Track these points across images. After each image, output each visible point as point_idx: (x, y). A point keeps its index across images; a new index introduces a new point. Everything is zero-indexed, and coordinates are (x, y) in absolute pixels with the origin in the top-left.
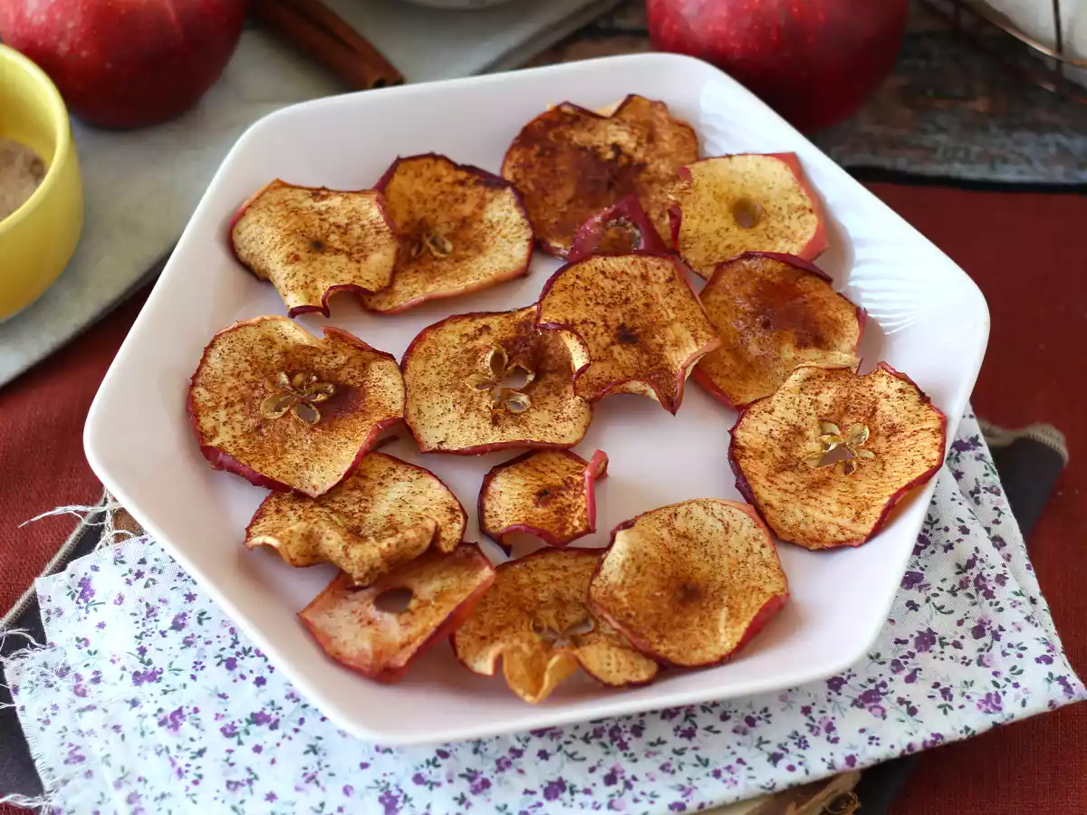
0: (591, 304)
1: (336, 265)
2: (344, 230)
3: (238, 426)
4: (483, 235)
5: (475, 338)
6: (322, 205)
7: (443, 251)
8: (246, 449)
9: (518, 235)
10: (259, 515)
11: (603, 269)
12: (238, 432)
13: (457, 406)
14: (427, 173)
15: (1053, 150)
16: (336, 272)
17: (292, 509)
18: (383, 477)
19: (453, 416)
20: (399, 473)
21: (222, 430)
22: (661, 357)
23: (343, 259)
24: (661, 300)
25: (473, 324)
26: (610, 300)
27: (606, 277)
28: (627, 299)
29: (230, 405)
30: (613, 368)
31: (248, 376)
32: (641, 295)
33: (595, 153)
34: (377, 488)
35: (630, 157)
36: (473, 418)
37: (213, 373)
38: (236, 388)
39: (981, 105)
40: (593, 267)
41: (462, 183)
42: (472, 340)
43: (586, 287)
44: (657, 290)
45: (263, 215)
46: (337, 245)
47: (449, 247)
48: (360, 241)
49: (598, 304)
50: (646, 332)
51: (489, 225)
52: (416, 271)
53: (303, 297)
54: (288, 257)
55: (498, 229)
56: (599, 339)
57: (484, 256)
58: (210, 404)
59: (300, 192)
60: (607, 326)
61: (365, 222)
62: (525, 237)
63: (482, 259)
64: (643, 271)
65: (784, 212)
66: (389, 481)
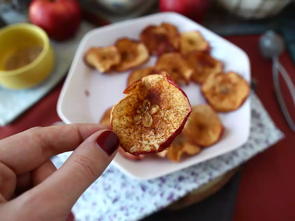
3: (152, 137)
8: (163, 134)
12: (155, 137)
29: (141, 139)
38: (135, 135)
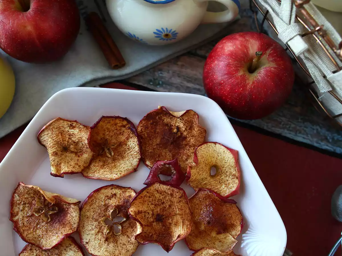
0: (150, 204)
1: (70, 158)
2: (76, 144)
3: (25, 213)
4: (125, 151)
5: (110, 198)
6: (72, 131)
7: (111, 154)
8: (25, 224)
9: (136, 156)
10: (25, 249)
11: (157, 189)
12: (25, 216)
13: (96, 229)
14: (112, 122)
15: (315, 131)
16: (70, 160)
17: (35, 249)
18: (67, 247)
19: (93, 232)
20: (72, 247)
21: (20, 213)
22: (169, 228)
23: (73, 155)
24: (176, 204)
25: (111, 191)
26: (157, 203)
27: (158, 193)
28: (164, 202)
29: (24, 204)
30: (152, 229)
31: (32, 195)
32: (169, 201)
33: (170, 127)
34: (64, 251)
35: (182, 134)
36: (100, 236)
37: (21, 191)
38: (28, 198)
39: (298, 109)
40: (154, 188)
41: (124, 126)
42: (109, 199)
43: (149, 196)
44: (175, 200)
45: (50, 132)
46: (72, 150)
47: (113, 154)
48: (81, 148)
49: (152, 204)
50: (166, 217)
51: (128, 147)
52: (100, 161)
53: (55, 170)
54: (53, 153)
55: (130, 151)
56: (148, 219)
57: (123, 161)
58: (18, 202)
59: (65, 123)
60: (153, 214)
61: (83, 143)
62: (138, 157)
63: (122, 162)
64: (172, 193)
65: (228, 174)
66: (68, 249)
